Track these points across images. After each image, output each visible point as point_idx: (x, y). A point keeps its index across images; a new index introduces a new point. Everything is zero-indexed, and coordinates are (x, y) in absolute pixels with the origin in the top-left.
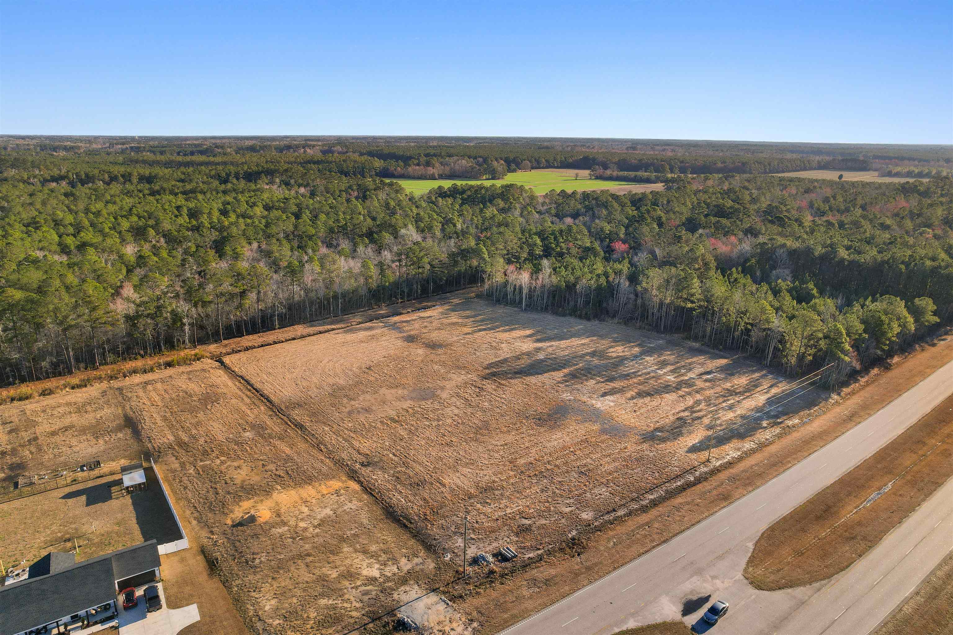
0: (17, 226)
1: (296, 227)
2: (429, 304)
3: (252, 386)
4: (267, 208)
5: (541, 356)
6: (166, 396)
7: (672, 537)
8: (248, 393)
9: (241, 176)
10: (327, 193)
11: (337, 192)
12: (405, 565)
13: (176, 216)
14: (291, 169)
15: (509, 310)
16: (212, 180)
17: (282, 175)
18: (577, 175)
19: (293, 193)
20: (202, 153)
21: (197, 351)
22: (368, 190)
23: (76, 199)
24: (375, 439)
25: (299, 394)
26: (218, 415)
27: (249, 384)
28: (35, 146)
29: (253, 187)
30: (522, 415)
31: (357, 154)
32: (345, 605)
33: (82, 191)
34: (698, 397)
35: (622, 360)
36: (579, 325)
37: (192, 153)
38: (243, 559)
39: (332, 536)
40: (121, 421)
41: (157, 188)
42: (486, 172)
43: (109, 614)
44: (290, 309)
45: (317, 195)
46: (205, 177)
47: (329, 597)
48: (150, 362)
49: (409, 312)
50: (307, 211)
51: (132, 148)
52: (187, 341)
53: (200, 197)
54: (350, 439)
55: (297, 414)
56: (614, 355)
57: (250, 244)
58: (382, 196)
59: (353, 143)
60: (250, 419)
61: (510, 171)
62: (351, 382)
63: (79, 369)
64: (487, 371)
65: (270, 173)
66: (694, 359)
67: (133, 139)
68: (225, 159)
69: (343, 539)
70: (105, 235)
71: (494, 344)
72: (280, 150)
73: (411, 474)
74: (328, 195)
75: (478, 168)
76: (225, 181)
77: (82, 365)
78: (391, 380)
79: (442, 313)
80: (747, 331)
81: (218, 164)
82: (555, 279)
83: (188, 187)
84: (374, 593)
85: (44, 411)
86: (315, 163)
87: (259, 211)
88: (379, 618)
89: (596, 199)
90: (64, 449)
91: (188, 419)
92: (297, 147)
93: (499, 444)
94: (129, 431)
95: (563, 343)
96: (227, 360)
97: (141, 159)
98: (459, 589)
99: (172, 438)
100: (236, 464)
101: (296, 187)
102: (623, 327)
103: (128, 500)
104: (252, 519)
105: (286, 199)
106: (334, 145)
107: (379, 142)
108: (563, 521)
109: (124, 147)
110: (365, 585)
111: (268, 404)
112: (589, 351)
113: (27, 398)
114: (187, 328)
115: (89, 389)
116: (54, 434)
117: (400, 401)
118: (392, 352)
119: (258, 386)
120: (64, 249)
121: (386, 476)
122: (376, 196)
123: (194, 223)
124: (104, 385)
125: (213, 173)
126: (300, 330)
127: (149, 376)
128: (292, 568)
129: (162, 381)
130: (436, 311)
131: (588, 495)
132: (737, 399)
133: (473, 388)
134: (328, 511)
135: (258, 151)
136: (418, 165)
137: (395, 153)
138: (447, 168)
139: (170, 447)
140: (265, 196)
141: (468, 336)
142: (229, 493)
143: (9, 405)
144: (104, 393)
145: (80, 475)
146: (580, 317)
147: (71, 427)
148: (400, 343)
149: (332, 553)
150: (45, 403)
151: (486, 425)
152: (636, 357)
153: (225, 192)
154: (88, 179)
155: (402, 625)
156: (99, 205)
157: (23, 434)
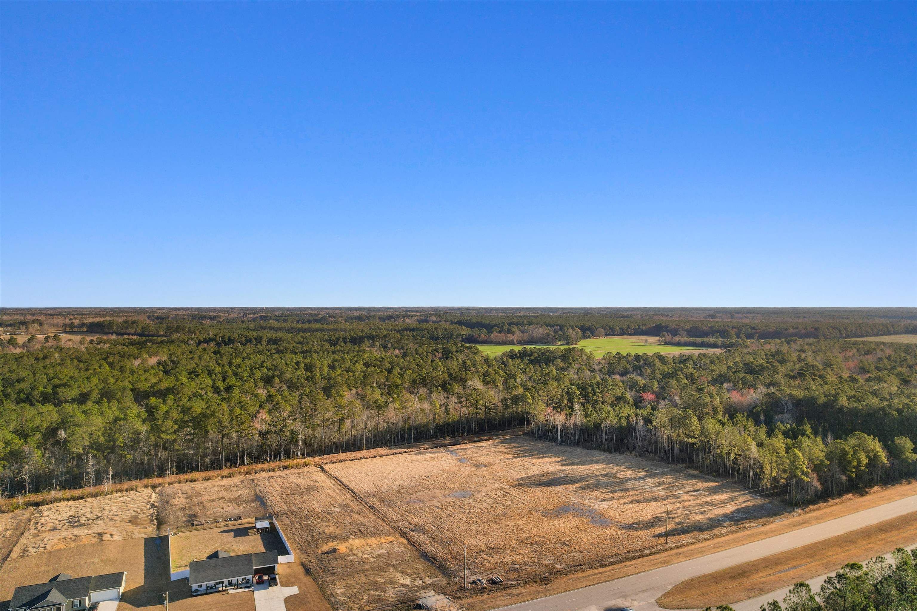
0: (184, 373)
1: (387, 379)
2: (483, 438)
3: (342, 483)
4: (367, 365)
5: (562, 475)
6: (283, 485)
7: (614, 579)
8: (339, 487)
9: (348, 340)
10: (417, 354)
11: (425, 354)
12: (428, 581)
13: (296, 369)
14: (390, 335)
15: (547, 444)
16: (324, 343)
17: (382, 340)
18: (646, 341)
19: (389, 354)
20: (317, 321)
21: (306, 460)
22: (450, 352)
23: (221, 356)
24: (423, 517)
25: (375, 489)
26: (318, 498)
27: (340, 482)
28: (189, 316)
29: (357, 348)
30: (534, 510)
31: (449, 323)
32: (386, 595)
33: (226, 350)
34: (678, 505)
35: (627, 480)
36: (602, 456)
37: (309, 322)
38: (327, 570)
39: (384, 563)
40: (254, 497)
41: (281, 348)
42: (560, 338)
43: (249, 585)
44: (375, 436)
45: (408, 356)
46: (319, 341)
47: (376, 591)
48: (272, 465)
49: (466, 443)
50: (397, 367)
51: (261, 317)
52: (299, 453)
53: (315, 355)
54: (405, 516)
55: (371, 501)
56: (622, 477)
57: (350, 390)
58: (461, 357)
59: (447, 313)
60: (339, 501)
61: (584, 337)
62: (412, 484)
63: (226, 467)
64: (516, 483)
65: (372, 338)
66: (689, 482)
67: (261, 309)
68: (336, 326)
69: (390, 565)
70: (244, 382)
71: (527, 466)
72: (383, 319)
73: (443, 537)
74: (417, 356)
75: (553, 335)
76: (335, 344)
77: (228, 464)
78: (442, 485)
79: (492, 445)
80: (735, 461)
81: (330, 330)
82: (584, 420)
83: (306, 348)
84: (405, 591)
85: (206, 489)
86: (410, 330)
87: (359, 367)
88: (405, 603)
89: (645, 360)
90: (219, 509)
91: (297, 499)
92: (398, 317)
93: (510, 525)
94: (258, 503)
95: (583, 468)
96: (326, 467)
97: (269, 325)
98: (460, 594)
99: (286, 508)
100: (327, 524)
101: (392, 350)
102: (639, 458)
103: (258, 537)
104: (334, 551)
105: (382, 358)
106: (430, 315)
107: (471, 313)
108: (542, 568)
109: (255, 316)
110: (400, 587)
111: (352, 494)
112: (603, 473)
113: (195, 481)
114: (300, 443)
115: (232, 478)
116: (212, 501)
117: (446, 497)
118: (447, 468)
119: (346, 483)
120: (216, 390)
121: (426, 537)
122: (457, 356)
123: (309, 374)
124: (242, 477)
125: (326, 337)
126: (381, 451)
127: (272, 474)
128: (356, 576)
129: (281, 477)
130: (488, 443)
131: (566, 556)
132: (710, 508)
133: (502, 492)
134: (383, 551)
135: (365, 320)
136: (500, 332)
137: (482, 322)
138: (526, 335)
139: (285, 512)
140: (366, 356)
141: (508, 460)
142: (321, 538)
143: (184, 484)
144: (242, 481)
145: (229, 523)
146: (604, 450)
147: (223, 498)
148: (454, 463)
149: (382, 571)
150: (206, 484)
151: (505, 514)
152: (640, 478)
153: (334, 352)
154: (230, 341)
155: (420, 607)
156: (239, 360)
157: (195, 500)
